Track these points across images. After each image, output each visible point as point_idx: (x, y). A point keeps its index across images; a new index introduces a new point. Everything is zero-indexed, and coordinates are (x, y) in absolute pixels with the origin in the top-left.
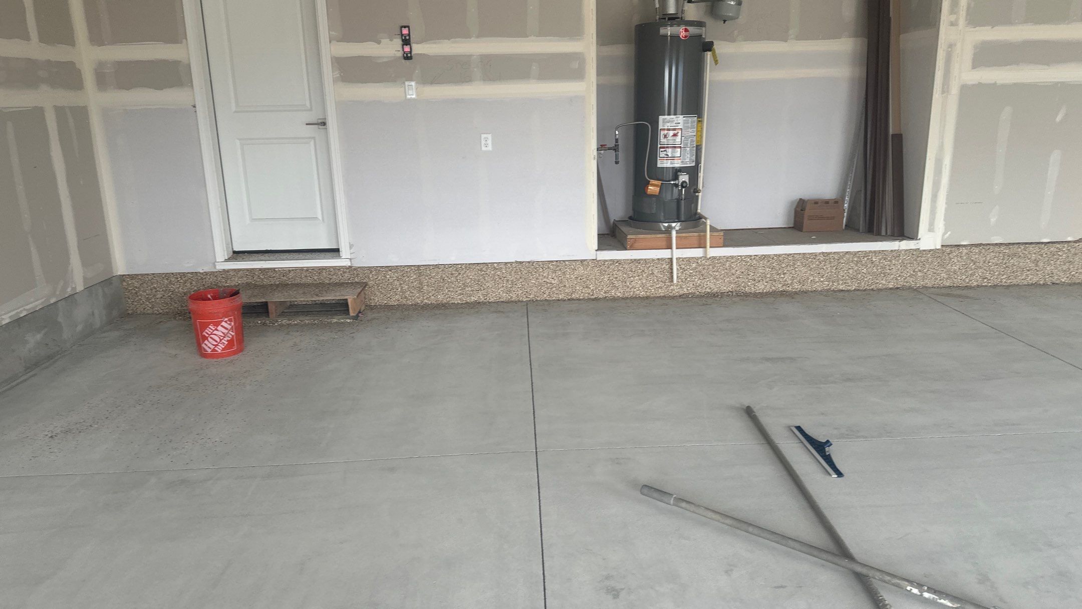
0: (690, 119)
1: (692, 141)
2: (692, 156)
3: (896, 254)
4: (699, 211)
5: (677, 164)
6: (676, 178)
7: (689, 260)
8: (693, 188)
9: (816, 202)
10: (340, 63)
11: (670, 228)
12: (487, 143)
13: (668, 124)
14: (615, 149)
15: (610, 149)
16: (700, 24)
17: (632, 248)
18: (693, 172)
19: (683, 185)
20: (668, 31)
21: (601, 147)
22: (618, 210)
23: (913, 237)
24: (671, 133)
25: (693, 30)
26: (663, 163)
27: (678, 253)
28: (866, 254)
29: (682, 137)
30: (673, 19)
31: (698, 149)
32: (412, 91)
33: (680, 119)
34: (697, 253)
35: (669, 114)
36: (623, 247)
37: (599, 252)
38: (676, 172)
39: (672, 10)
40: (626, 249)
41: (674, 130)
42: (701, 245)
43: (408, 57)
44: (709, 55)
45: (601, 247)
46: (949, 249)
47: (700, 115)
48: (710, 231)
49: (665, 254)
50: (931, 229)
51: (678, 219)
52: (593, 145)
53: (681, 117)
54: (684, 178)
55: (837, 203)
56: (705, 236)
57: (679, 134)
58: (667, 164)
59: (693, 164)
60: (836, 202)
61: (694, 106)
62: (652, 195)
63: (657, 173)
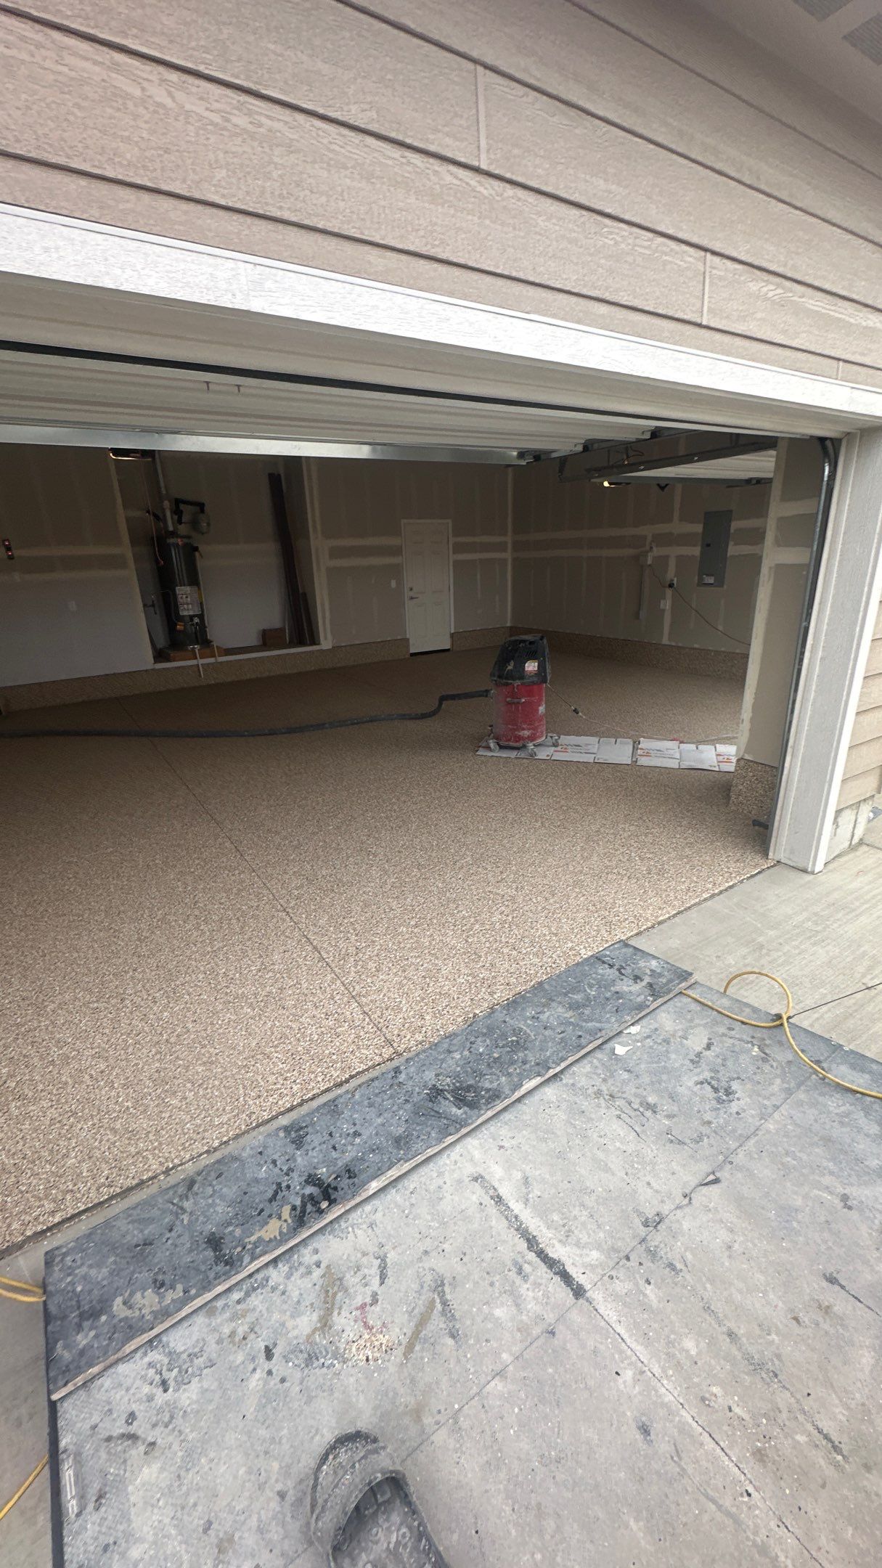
0: (193, 588)
1: (197, 600)
2: (198, 608)
3: (312, 652)
4: (208, 638)
5: (191, 613)
6: (192, 620)
7: (208, 664)
8: (202, 625)
9: (270, 630)
11: (194, 649)
12: (73, 606)
13: (182, 591)
14: (153, 605)
15: (150, 606)
16: (189, 537)
17: (174, 661)
18: (201, 616)
19: (197, 624)
20: (171, 541)
21: (145, 606)
22: (162, 642)
23: (319, 644)
24: (184, 596)
25: (186, 540)
26: (183, 613)
27: (202, 661)
28: (298, 653)
29: (191, 598)
30: (173, 534)
31: (201, 604)
33: (188, 589)
34: (211, 660)
35: (181, 586)
36: (168, 660)
37: (156, 665)
38: (191, 617)
39: (171, 529)
40: (170, 662)
41: (186, 594)
42: (213, 656)
43: (11, 558)
44: (197, 553)
45: (156, 662)
46: (335, 649)
47: (199, 589)
48: (217, 648)
49: (193, 662)
50: (326, 639)
51: (197, 643)
52: (140, 605)
53: (188, 587)
54: (196, 620)
55: (282, 630)
56: (214, 651)
57: (189, 597)
58: (185, 613)
59: (200, 613)
60: (280, 629)
61: (194, 581)
62: (180, 631)
63: (181, 618)
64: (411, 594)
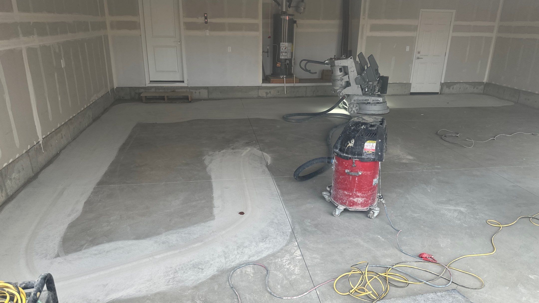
0: (289, 44)
1: (290, 51)
2: (290, 55)
4: (292, 72)
5: (286, 57)
6: (285, 62)
7: (289, 87)
8: (290, 65)
9: (327, 70)
10: (185, 23)
11: (284, 77)
12: (229, 49)
13: (283, 45)
15: (266, 52)
16: (292, 15)
17: (272, 83)
18: (291, 60)
19: (288, 64)
20: (283, 17)
21: (263, 52)
22: (269, 72)
24: (284, 48)
25: (291, 17)
26: (282, 57)
27: (286, 85)
29: (287, 49)
30: (285, 13)
31: (292, 53)
32: (208, 33)
33: (287, 44)
34: (292, 85)
35: (283, 42)
37: (263, 84)
38: (286, 59)
39: (284, 10)
40: (270, 83)
41: (285, 47)
42: (293, 82)
43: (206, 23)
44: (295, 25)
45: (263, 82)
47: (292, 43)
48: (295, 78)
49: (282, 85)
51: (286, 75)
52: (261, 51)
53: (287, 43)
54: (288, 62)
56: (294, 80)
57: (286, 48)
59: (291, 58)
61: (291, 40)
62: (279, 67)
63: (280, 60)
64: (419, 55)
